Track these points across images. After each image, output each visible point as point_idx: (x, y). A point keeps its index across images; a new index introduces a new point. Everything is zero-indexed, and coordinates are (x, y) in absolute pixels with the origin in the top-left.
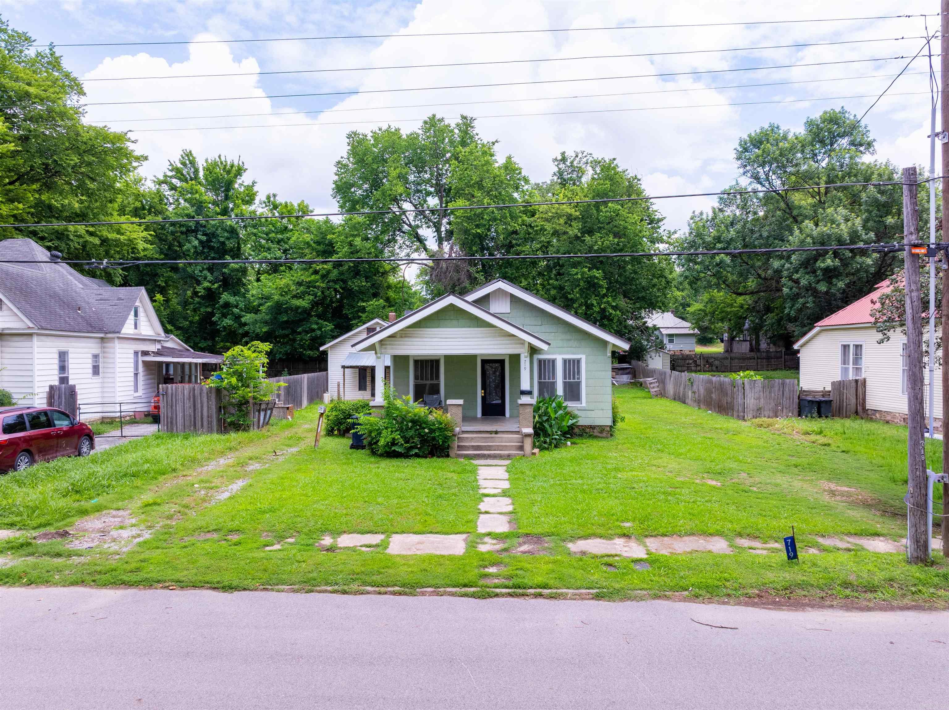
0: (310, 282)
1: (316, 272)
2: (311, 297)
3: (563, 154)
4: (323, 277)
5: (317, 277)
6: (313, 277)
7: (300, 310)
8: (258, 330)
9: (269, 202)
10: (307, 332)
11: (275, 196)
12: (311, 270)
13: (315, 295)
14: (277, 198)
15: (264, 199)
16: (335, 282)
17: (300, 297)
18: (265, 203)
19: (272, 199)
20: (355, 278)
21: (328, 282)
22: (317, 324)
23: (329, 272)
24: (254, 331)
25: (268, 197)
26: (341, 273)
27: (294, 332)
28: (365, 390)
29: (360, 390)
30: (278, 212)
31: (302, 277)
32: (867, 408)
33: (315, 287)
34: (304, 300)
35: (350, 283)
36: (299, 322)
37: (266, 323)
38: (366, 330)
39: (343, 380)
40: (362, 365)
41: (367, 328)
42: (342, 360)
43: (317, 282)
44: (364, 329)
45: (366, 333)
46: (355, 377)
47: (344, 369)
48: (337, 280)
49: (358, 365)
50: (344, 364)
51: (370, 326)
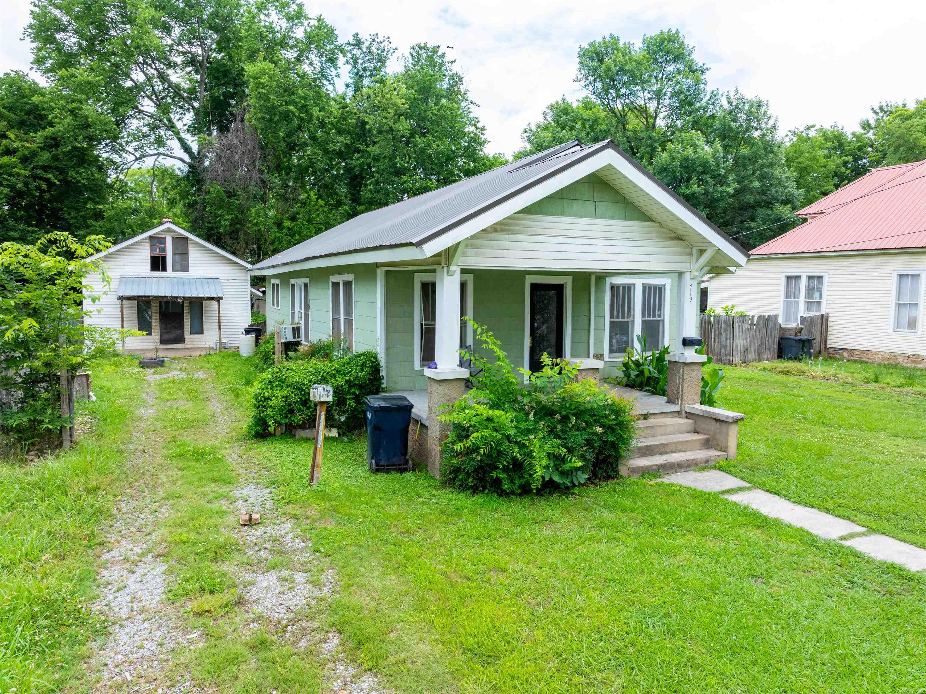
3: (356, 36)
4: (24, 160)
5: (14, 160)
16: (46, 169)
20: (79, 166)
21: (33, 168)
23: (34, 154)
28: (150, 334)
32: (828, 346)
33: (10, 175)
35: (72, 173)
38: (148, 241)
39: (120, 319)
40: (154, 294)
41: (151, 238)
42: (117, 287)
43: (15, 167)
44: (145, 239)
45: (149, 244)
46: (133, 313)
47: (122, 301)
48: (50, 167)
49: (148, 294)
50: (122, 294)
51: (155, 234)
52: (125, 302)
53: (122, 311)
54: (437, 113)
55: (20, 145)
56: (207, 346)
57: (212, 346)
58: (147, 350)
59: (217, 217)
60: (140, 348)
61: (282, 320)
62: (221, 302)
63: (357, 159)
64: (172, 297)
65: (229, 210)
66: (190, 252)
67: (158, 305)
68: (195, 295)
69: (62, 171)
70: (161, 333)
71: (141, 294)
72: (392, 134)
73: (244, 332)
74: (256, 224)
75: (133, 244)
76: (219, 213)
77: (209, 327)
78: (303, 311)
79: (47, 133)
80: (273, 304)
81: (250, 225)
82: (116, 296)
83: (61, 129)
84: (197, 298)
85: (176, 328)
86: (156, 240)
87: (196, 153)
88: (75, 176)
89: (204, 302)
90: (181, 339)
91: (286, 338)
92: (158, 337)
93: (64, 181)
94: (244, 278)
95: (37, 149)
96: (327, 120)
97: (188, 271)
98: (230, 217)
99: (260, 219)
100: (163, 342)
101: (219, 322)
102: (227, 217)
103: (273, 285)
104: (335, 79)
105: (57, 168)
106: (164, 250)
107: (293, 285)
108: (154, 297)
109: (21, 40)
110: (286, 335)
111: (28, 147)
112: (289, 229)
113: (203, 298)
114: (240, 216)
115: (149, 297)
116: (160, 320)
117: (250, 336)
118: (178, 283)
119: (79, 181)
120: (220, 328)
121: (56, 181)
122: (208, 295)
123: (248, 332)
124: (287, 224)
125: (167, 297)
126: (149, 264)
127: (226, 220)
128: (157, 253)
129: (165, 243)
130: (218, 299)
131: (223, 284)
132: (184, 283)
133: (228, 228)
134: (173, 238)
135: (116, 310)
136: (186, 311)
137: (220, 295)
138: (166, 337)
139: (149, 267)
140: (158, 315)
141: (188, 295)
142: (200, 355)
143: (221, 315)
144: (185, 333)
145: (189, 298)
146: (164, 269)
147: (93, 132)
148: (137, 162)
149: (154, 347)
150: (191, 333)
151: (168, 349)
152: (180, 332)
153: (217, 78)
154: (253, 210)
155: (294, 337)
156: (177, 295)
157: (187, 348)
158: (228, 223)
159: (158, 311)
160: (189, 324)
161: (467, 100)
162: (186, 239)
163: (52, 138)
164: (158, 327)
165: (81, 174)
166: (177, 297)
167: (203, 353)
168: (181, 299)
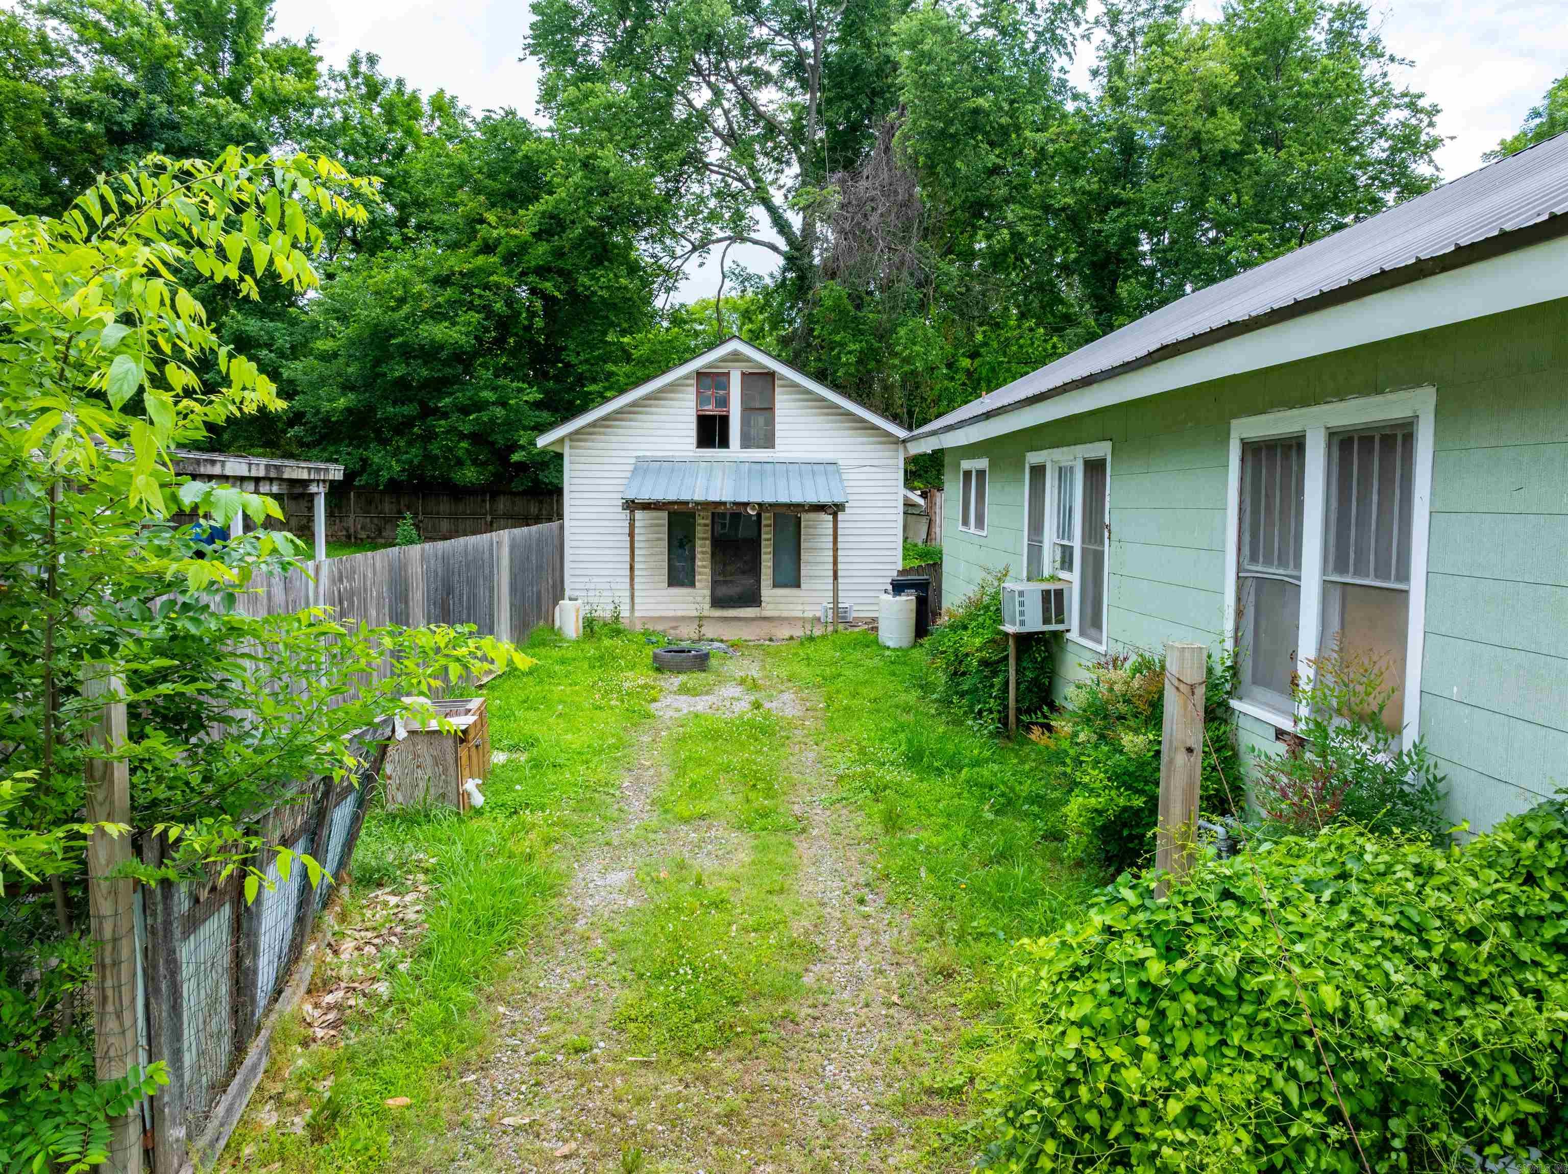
0: (471, 274)
1: (488, 248)
2: (475, 317)
4: (509, 259)
5: (493, 259)
6: (481, 260)
7: (444, 355)
8: (326, 406)
9: (356, 74)
10: (465, 411)
11: (372, 60)
12: (474, 245)
13: (486, 309)
14: (378, 67)
15: (342, 66)
16: (542, 271)
17: (445, 317)
18: (345, 78)
19: (364, 68)
20: (595, 265)
22: (494, 389)
23: (524, 248)
24: (318, 412)
25: (355, 62)
26: (559, 254)
27: (427, 412)
28: (692, 584)
29: (671, 584)
30: (380, 106)
31: (452, 261)
33: (486, 287)
34: (454, 324)
35: (584, 279)
36: (440, 385)
37: (347, 387)
38: (694, 382)
39: (628, 552)
40: (698, 497)
41: (700, 375)
42: (625, 481)
43: (491, 274)
44: (687, 377)
45: (693, 389)
46: (659, 539)
47: (632, 512)
48: (549, 270)
49: (685, 497)
50: (631, 496)
51: (710, 365)
52: (639, 514)
53: (631, 535)
54: (1313, 90)
55: (502, 231)
56: (809, 615)
57: (818, 614)
58: (683, 618)
59: (832, 349)
60: (671, 614)
61: (1001, 567)
62: (841, 516)
63: (1114, 221)
64: (735, 504)
65: (858, 333)
66: (777, 405)
67: (708, 522)
68: (783, 499)
69: (567, 275)
70: (715, 584)
71: (672, 496)
72: (1200, 150)
73: (890, 587)
74: (907, 361)
75: (662, 390)
76: (838, 338)
77: (811, 573)
78: (1077, 544)
79: (544, 208)
80: (965, 522)
81: (897, 362)
82: (620, 502)
83: (564, 195)
84: (789, 506)
85: (744, 573)
86: (708, 381)
87: (798, 233)
88: (588, 283)
89: (804, 517)
90: (753, 598)
91: (1022, 623)
92: (707, 592)
93: (573, 294)
94: (891, 462)
95: (530, 239)
96: (1051, 148)
97: (773, 447)
98: (856, 347)
99: (917, 348)
100: (717, 602)
101: (835, 563)
102: (852, 347)
103: (968, 474)
104: (1080, 43)
105: (561, 272)
106: (724, 402)
107: (1038, 472)
108: (697, 503)
109: (521, 60)
110: (1022, 613)
111: (516, 237)
112: (969, 373)
113: (800, 507)
114: (877, 345)
115: (687, 503)
116: (713, 555)
117: (903, 598)
118: (750, 471)
119: (594, 293)
120: (835, 577)
121: (556, 294)
122: (812, 498)
123: (898, 588)
124: (966, 363)
125: (724, 503)
126: (693, 433)
127: (850, 353)
128: (711, 409)
129: (726, 386)
130: (835, 509)
131: (844, 477)
132: (762, 473)
133: (852, 370)
134: (743, 374)
135: (619, 531)
136: (767, 535)
137: (838, 499)
138: (723, 591)
139: (693, 440)
140: (708, 542)
141: (769, 498)
142: (791, 638)
143: (840, 546)
144: (763, 583)
145: (772, 505)
146: (724, 443)
147: (618, 198)
148: (697, 254)
149: (695, 614)
150: (775, 585)
151: (726, 619)
152: (749, 581)
153: (839, 85)
154: (902, 332)
155: (1046, 621)
156: (745, 500)
157: (765, 619)
158: (853, 359)
159: (709, 535)
160: (771, 564)
161: (1382, 56)
162: (771, 376)
163: (552, 217)
164: (708, 571)
165: (598, 279)
166: (746, 504)
167: (798, 632)
168: (753, 509)
